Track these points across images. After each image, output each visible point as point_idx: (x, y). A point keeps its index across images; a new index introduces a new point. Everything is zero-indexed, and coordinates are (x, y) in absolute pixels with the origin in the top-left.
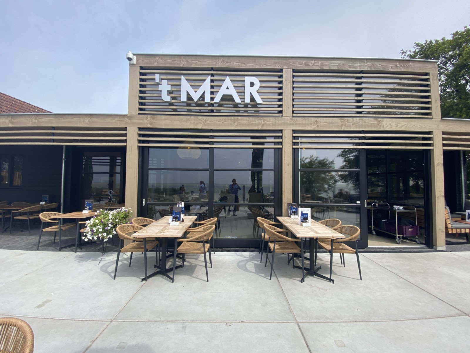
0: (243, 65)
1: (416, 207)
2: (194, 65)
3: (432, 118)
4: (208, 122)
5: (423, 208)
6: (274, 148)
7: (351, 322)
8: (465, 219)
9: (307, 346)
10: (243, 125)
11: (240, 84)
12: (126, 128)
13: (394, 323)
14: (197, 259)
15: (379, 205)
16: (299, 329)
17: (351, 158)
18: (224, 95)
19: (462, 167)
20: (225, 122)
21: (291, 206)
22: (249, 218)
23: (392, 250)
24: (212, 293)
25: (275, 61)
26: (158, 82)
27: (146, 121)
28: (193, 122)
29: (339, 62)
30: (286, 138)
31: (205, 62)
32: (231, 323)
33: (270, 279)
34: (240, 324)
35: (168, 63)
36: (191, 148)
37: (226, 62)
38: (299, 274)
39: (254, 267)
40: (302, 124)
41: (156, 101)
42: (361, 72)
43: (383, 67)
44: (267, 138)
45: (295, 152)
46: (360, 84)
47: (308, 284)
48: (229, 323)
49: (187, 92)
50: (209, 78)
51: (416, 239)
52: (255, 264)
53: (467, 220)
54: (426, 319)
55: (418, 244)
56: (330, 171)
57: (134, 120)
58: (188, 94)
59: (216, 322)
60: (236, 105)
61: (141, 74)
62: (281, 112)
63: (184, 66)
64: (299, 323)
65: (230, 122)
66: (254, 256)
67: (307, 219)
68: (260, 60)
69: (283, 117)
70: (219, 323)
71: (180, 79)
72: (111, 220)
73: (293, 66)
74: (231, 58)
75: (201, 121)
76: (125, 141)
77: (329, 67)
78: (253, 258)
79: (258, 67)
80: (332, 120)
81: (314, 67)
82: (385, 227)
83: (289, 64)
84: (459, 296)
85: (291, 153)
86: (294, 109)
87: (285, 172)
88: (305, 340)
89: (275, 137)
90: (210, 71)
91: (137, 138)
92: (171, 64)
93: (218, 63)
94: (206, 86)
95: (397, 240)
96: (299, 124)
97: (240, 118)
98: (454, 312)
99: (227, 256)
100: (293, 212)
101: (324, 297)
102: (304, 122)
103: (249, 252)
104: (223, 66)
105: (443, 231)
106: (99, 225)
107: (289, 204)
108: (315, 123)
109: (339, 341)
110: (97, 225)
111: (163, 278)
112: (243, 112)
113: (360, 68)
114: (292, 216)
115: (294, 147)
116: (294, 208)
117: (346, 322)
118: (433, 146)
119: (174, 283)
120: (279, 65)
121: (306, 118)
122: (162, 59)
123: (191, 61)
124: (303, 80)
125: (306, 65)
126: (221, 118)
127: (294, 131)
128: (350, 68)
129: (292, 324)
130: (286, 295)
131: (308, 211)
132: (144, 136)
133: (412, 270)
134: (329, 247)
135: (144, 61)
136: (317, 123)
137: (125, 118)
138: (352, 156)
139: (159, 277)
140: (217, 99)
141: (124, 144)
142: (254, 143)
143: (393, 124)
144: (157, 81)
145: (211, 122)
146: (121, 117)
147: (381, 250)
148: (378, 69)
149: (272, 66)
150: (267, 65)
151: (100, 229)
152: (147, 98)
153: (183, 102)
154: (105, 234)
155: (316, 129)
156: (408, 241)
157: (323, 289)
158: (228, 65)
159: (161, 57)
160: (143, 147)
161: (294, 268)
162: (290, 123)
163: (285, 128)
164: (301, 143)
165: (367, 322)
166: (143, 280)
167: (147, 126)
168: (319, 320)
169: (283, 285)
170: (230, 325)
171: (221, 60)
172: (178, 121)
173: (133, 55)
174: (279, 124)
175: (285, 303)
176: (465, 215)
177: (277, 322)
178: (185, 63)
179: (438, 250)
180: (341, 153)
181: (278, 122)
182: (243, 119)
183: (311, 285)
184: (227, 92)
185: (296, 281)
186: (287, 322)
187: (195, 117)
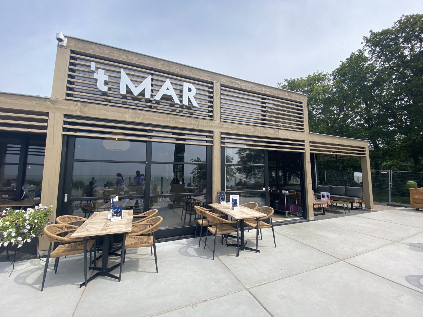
0: (181, 72)
1: (296, 191)
2: (134, 62)
3: (304, 132)
4: (147, 117)
5: (300, 191)
6: (206, 146)
7: (281, 279)
8: (320, 198)
9: (261, 305)
10: (181, 123)
11: (179, 88)
12: (48, 113)
13: (305, 273)
14: (135, 253)
15: (273, 191)
16: (251, 293)
17: (244, 155)
18: (164, 95)
19: (315, 164)
20: (165, 118)
21: (220, 194)
22: (171, 208)
23: (285, 223)
24: (166, 282)
25: (207, 74)
26: (94, 70)
27: (75, 108)
28: (131, 115)
29: (252, 85)
30: (216, 138)
31: (146, 61)
32: (196, 305)
33: (213, 259)
34: (203, 303)
35: (105, 53)
36: (119, 139)
37: (166, 66)
38: (233, 251)
39: (195, 251)
40: (227, 128)
41: (89, 89)
42: (265, 95)
43: (278, 94)
44: (186, 135)
45: (223, 149)
46: (264, 103)
47: (242, 257)
48: (194, 305)
49: (127, 85)
50: (150, 77)
51: (297, 213)
52: (194, 248)
53: (322, 199)
54: (322, 267)
55: (298, 217)
56: (230, 165)
57: (60, 105)
58: (127, 87)
59: (182, 308)
60: (172, 105)
61: (72, 58)
62: (211, 116)
63: (123, 60)
64: (249, 289)
65: (169, 119)
66: (190, 241)
67: (237, 204)
68: (196, 71)
69: (214, 121)
70: (185, 308)
71: (120, 72)
72: (27, 222)
73: (221, 81)
74: (171, 64)
75: (140, 115)
76: (45, 128)
77: (246, 88)
78: (190, 244)
79: (194, 76)
80: (247, 127)
81: (236, 85)
82: (278, 207)
83: (218, 79)
84: (333, 249)
85: (219, 150)
86: (222, 116)
87: (215, 165)
88: (258, 301)
89: (207, 136)
90: (151, 70)
91: (61, 125)
92: (109, 55)
93: (159, 65)
94: (147, 83)
95: (286, 215)
96: (225, 128)
97: (178, 117)
98: (335, 260)
99: (166, 246)
100: (222, 199)
101: (257, 265)
102: (229, 127)
103: (185, 239)
104: (163, 69)
105: (312, 207)
106: (11, 228)
107: (218, 193)
108: (237, 128)
109: (279, 295)
110: (8, 228)
111: (106, 279)
112: (178, 111)
113: (265, 92)
114: (222, 203)
115: (222, 145)
116: (223, 196)
117: (278, 280)
118: (305, 150)
119: (121, 281)
120: (210, 79)
121: (230, 124)
122: (98, 48)
123: (131, 57)
124: (228, 94)
125: (230, 83)
126: (161, 114)
127: (222, 133)
128: (259, 91)
129: (244, 291)
130: (230, 269)
131: (236, 197)
132: (70, 123)
133: (302, 235)
134: (255, 225)
135: (77, 45)
136: (238, 128)
137: (47, 102)
138: (244, 154)
139: (100, 279)
140: (158, 97)
141: (45, 131)
142: (177, 139)
143: (284, 134)
144: (93, 68)
145: (150, 117)
146: (41, 100)
147: (279, 223)
148: (275, 94)
149: (205, 78)
150: (201, 76)
151: (12, 233)
152: (76, 84)
153: (121, 95)
154: (20, 239)
155: (238, 133)
156: (292, 215)
157: (254, 259)
158: (168, 68)
159: (97, 45)
160: (68, 136)
161: (227, 246)
162: (219, 126)
163: (215, 130)
164: (226, 142)
165: (290, 276)
166: (81, 285)
167: (76, 113)
168: (261, 283)
169: (224, 262)
170: (196, 306)
171: (162, 63)
172: (114, 112)
173: (64, 36)
174: (211, 126)
175: (232, 276)
176: (320, 196)
177: (232, 293)
178: (125, 57)
179: (310, 220)
180: (238, 151)
181: (210, 124)
182: (181, 118)
183: (245, 258)
184: (168, 93)
185: (233, 257)
186: (240, 291)
187: (134, 111)
